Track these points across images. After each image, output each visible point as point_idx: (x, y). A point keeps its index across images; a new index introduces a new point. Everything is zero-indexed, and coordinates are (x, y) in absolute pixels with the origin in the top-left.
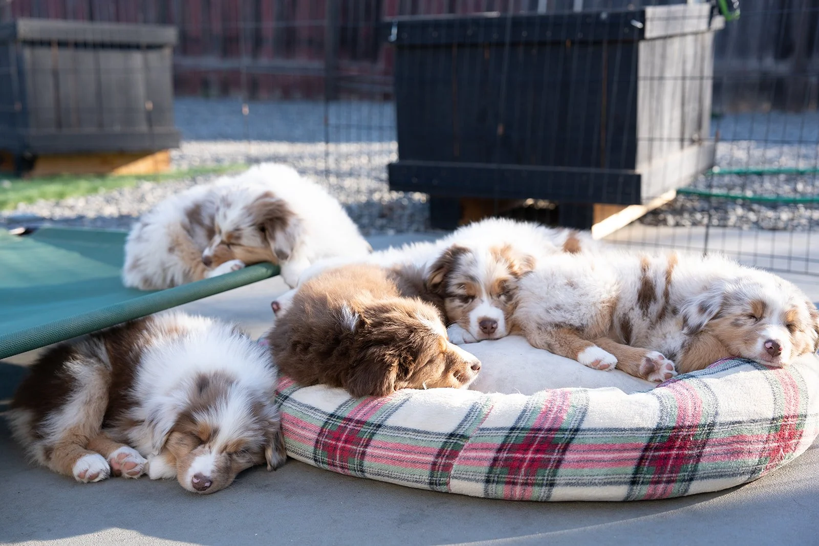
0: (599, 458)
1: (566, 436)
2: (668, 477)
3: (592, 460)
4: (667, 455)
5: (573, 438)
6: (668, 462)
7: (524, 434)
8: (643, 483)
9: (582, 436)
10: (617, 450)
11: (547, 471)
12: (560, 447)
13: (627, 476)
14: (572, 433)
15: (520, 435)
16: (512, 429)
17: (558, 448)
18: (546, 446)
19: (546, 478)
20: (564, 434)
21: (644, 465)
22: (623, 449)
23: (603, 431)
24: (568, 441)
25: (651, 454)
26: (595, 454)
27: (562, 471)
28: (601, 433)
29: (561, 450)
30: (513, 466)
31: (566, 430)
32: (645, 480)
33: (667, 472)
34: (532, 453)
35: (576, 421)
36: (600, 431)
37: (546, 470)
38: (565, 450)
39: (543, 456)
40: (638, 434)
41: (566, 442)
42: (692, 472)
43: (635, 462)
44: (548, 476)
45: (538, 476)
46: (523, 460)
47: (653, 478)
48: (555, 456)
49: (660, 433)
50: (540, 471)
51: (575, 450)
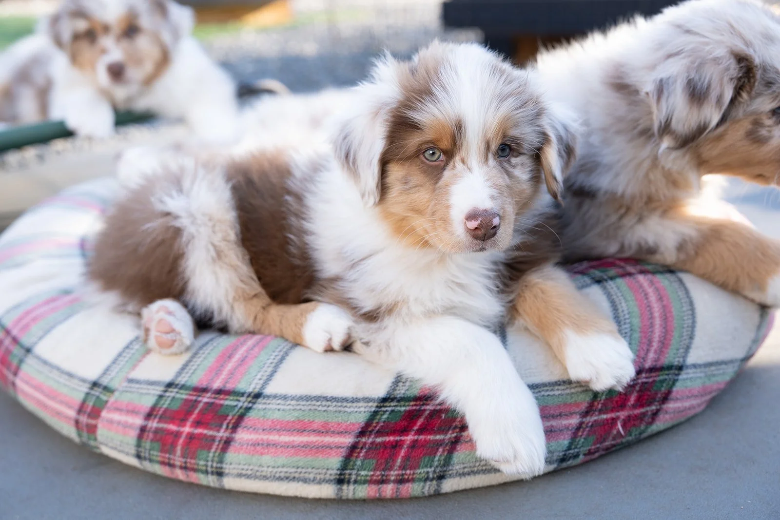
0: (286, 443)
1: (240, 404)
2: (398, 475)
3: (275, 445)
4: (397, 442)
5: (250, 408)
6: (399, 452)
7: (183, 395)
8: (356, 482)
9: (264, 406)
10: (314, 431)
11: (211, 455)
12: (231, 420)
13: (329, 472)
14: (250, 399)
15: (178, 396)
16: (170, 385)
17: (227, 421)
18: (210, 417)
19: (210, 464)
20: (239, 401)
21: (357, 457)
22: (325, 430)
23: (297, 400)
24: (241, 413)
25: (370, 440)
26: (280, 436)
27: (231, 456)
28: (293, 402)
29: (231, 426)
30: (166, 441)
31: (242, 394)
32: (359, 478)
33: (395, 468)
34: (192, 426)
35: (260, 379)
36: (292, 400)
37: (209, 452)
38: (235, 427)
39: (205, 432)
40: (351, 408)
41: (239, 413)
42: (441, 467)
43: (343, 452)
44: (212, 461)
45: (200, 460)
46: (178, 434)
47: (372, 475)
48: (222, 434)
49: (390, 406)
50: (203, 453)
51: (251, 427)
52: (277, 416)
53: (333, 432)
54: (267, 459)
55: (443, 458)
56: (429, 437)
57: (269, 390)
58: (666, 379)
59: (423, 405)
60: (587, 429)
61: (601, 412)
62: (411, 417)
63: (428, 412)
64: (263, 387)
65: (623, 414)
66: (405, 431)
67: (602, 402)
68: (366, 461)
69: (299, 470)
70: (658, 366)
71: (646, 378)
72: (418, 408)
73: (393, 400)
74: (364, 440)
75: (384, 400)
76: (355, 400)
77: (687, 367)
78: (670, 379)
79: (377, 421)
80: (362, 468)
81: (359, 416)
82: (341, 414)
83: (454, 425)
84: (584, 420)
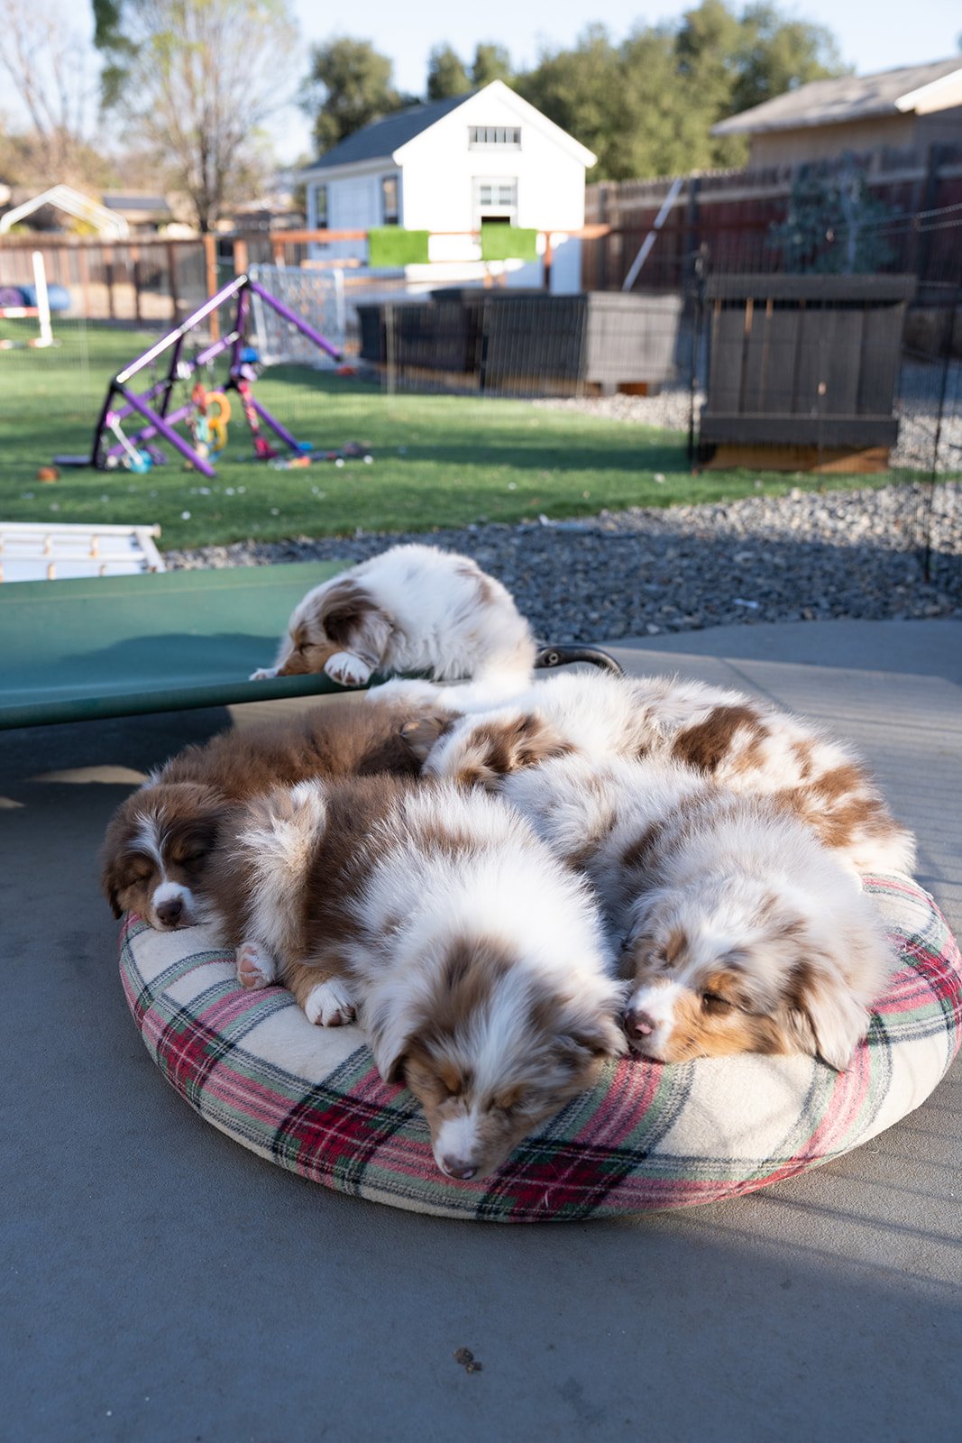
52: (238, 1069)
53: (273, 1102)
54: (226, 1106)
55: (357, 1164)
56: (346, 1138)
57: (240, 1045)
58: (618, 1163)
59: (348, 1106)
60: (507, 1189)
61: (524, 1176)
62: (336, 1112)
63: (351, 1114)
64: (237, 1040)
65: (553, 1186)
66: (329, 1124)
67: (528, 1166)
68: (294, 1139)
69: (246, 1126)
70: (609, 1147)
71: (591, 1156)
72: (343, 1106)
73: (326, 1090)
74: (295, 1118)
75: (319, 1088)
76: (297, 1079)
77: (654, 1156)
78: (624, 1165)
79: (308, 1105)
80: (290, 1144)
81: (296, 1094)
82: (283, 1088)
83: (372, 1135)
84: (504, 1178)
